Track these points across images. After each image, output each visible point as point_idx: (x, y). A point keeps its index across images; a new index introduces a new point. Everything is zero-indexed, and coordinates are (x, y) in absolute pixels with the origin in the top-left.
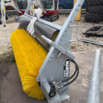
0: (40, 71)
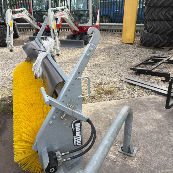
0: (37, 137)
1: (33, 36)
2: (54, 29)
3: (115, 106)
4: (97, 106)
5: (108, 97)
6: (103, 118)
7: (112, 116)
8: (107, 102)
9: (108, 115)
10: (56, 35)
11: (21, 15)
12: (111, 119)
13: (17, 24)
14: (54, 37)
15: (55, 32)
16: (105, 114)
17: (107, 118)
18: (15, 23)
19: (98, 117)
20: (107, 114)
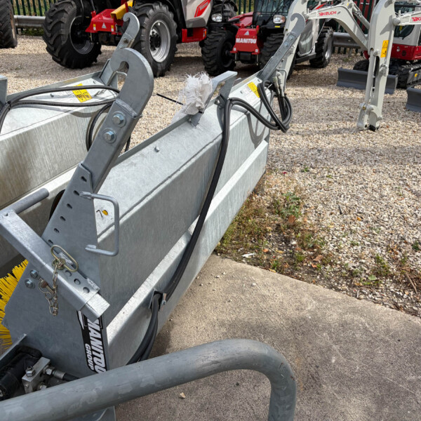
1: (354, 68)
2: (379, 55)
3: (388, 331)
4: (332, 305)
5: (398, 296)
6: (310, 346)
7: (343, 354)
8: (379, 307)
9: (334, 347)
10: (383, 73)
11: (329, 11)
12: (333, 361)
13: (332, 35)
14: (374, 79)
15: (380, 64)
16: (331, 337)
17: (322, 353)
18: (327, 32)
19: (300, 337)
20: (337, 342)
